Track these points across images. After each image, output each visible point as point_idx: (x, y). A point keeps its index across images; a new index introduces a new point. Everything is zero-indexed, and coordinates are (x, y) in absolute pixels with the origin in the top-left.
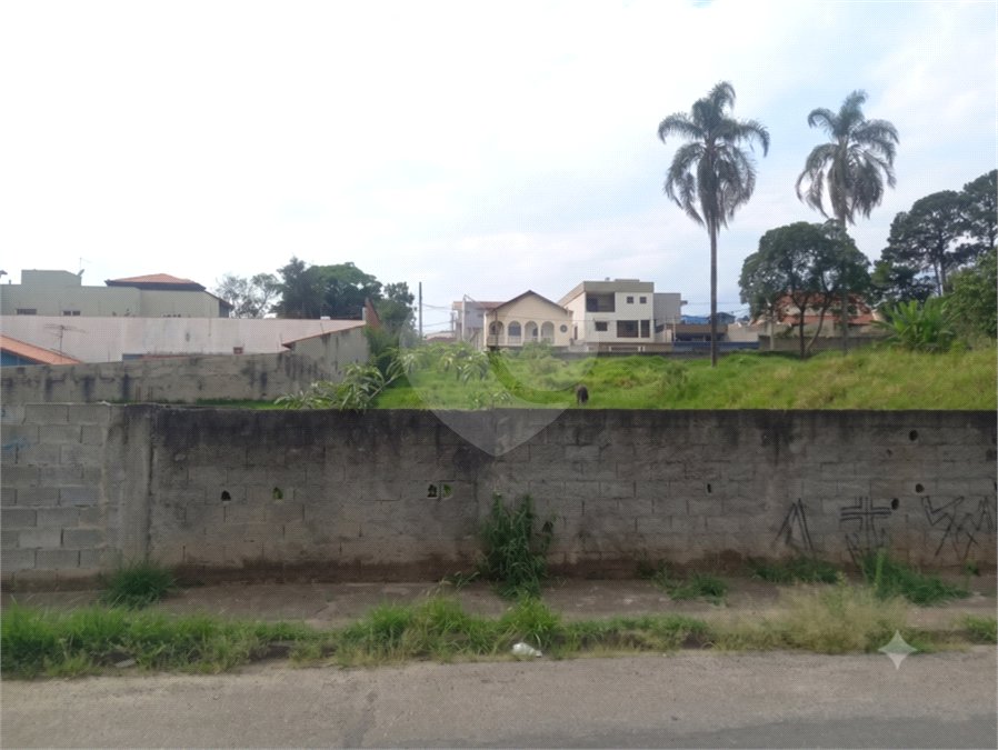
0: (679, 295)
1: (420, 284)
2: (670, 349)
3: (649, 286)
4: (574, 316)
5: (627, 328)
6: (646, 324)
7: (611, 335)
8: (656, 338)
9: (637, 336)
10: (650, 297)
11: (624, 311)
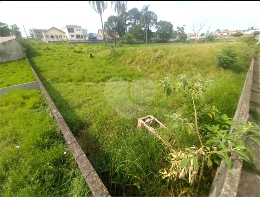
0: (86, 29)
1: (23, 25)
2: (88, 41)
3: (80, 27)
4: (66, 34)
5: (78, 36)
6: (82, 36)
7: (75, 38)
8: (84, 38)
9: (80, 38)
10: (81, 30)
11: (76, 33)
